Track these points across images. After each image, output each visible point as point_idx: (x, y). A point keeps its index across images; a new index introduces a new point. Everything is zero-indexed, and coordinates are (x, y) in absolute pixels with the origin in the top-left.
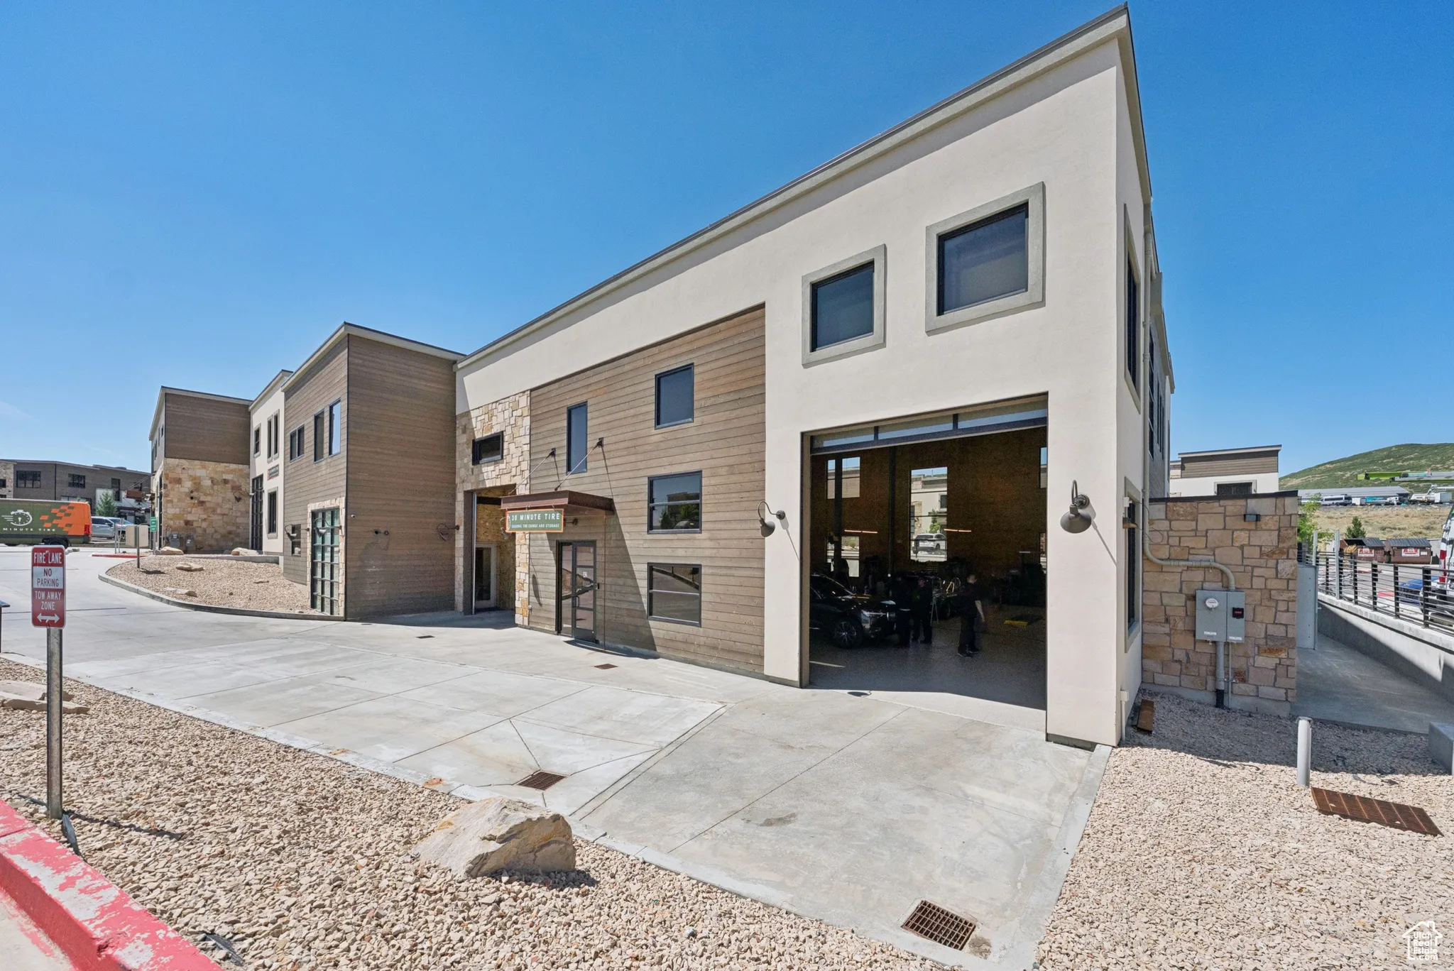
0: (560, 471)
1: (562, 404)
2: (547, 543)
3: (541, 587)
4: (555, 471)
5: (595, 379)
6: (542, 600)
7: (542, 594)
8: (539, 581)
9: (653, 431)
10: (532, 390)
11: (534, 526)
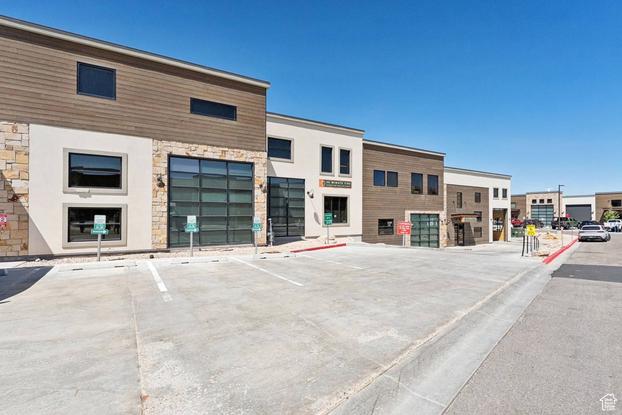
0: (455, 207)
1: (456, 191)
2: (452, 224)
3: (450, 236)
4: (454, 207)
5: (464, 188)
6: (451, 239)
7: (450, 237)
8: (450, 234)
9: (475, 203)
10: (447, 184)
11: (472, 221)
